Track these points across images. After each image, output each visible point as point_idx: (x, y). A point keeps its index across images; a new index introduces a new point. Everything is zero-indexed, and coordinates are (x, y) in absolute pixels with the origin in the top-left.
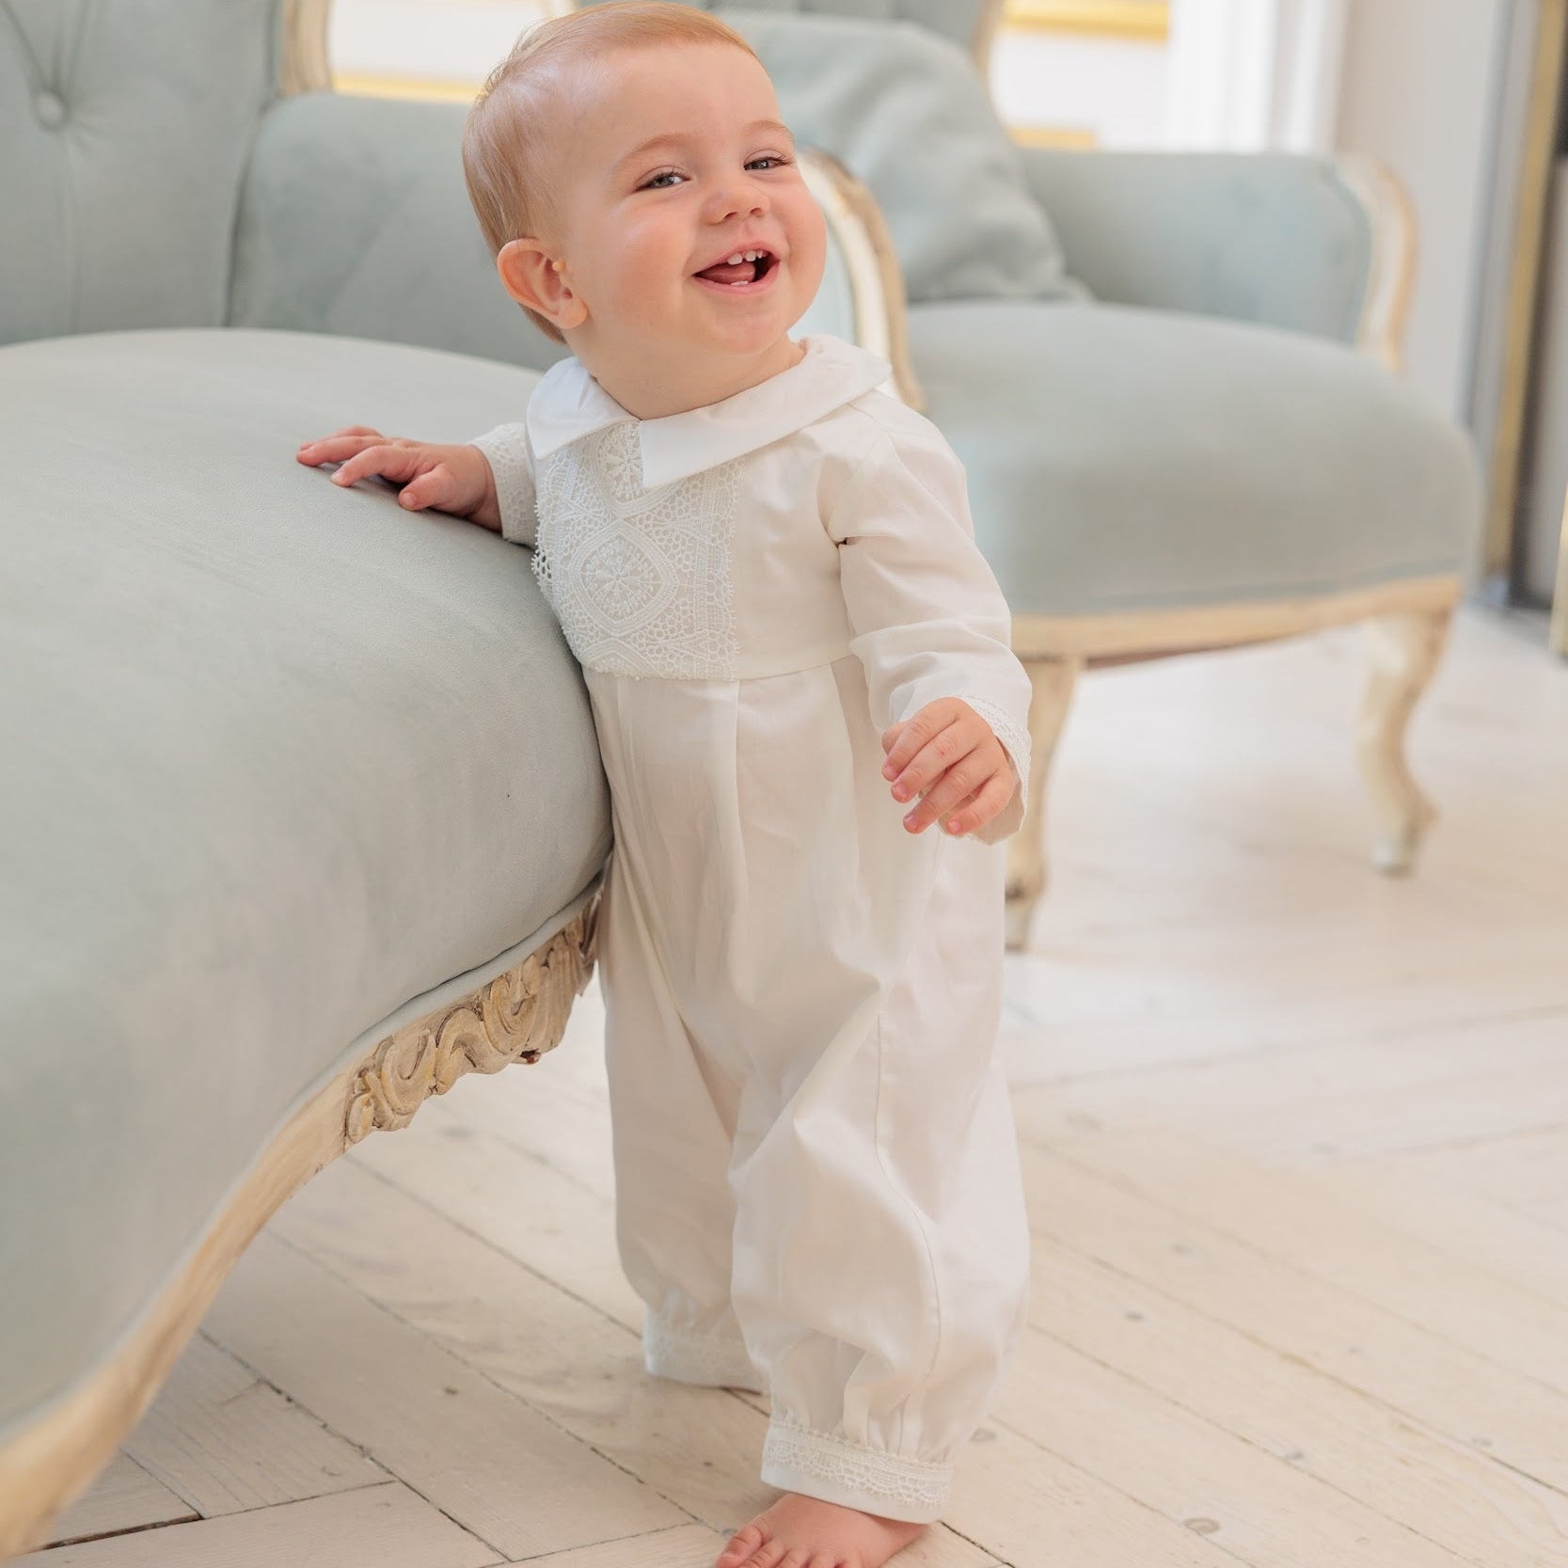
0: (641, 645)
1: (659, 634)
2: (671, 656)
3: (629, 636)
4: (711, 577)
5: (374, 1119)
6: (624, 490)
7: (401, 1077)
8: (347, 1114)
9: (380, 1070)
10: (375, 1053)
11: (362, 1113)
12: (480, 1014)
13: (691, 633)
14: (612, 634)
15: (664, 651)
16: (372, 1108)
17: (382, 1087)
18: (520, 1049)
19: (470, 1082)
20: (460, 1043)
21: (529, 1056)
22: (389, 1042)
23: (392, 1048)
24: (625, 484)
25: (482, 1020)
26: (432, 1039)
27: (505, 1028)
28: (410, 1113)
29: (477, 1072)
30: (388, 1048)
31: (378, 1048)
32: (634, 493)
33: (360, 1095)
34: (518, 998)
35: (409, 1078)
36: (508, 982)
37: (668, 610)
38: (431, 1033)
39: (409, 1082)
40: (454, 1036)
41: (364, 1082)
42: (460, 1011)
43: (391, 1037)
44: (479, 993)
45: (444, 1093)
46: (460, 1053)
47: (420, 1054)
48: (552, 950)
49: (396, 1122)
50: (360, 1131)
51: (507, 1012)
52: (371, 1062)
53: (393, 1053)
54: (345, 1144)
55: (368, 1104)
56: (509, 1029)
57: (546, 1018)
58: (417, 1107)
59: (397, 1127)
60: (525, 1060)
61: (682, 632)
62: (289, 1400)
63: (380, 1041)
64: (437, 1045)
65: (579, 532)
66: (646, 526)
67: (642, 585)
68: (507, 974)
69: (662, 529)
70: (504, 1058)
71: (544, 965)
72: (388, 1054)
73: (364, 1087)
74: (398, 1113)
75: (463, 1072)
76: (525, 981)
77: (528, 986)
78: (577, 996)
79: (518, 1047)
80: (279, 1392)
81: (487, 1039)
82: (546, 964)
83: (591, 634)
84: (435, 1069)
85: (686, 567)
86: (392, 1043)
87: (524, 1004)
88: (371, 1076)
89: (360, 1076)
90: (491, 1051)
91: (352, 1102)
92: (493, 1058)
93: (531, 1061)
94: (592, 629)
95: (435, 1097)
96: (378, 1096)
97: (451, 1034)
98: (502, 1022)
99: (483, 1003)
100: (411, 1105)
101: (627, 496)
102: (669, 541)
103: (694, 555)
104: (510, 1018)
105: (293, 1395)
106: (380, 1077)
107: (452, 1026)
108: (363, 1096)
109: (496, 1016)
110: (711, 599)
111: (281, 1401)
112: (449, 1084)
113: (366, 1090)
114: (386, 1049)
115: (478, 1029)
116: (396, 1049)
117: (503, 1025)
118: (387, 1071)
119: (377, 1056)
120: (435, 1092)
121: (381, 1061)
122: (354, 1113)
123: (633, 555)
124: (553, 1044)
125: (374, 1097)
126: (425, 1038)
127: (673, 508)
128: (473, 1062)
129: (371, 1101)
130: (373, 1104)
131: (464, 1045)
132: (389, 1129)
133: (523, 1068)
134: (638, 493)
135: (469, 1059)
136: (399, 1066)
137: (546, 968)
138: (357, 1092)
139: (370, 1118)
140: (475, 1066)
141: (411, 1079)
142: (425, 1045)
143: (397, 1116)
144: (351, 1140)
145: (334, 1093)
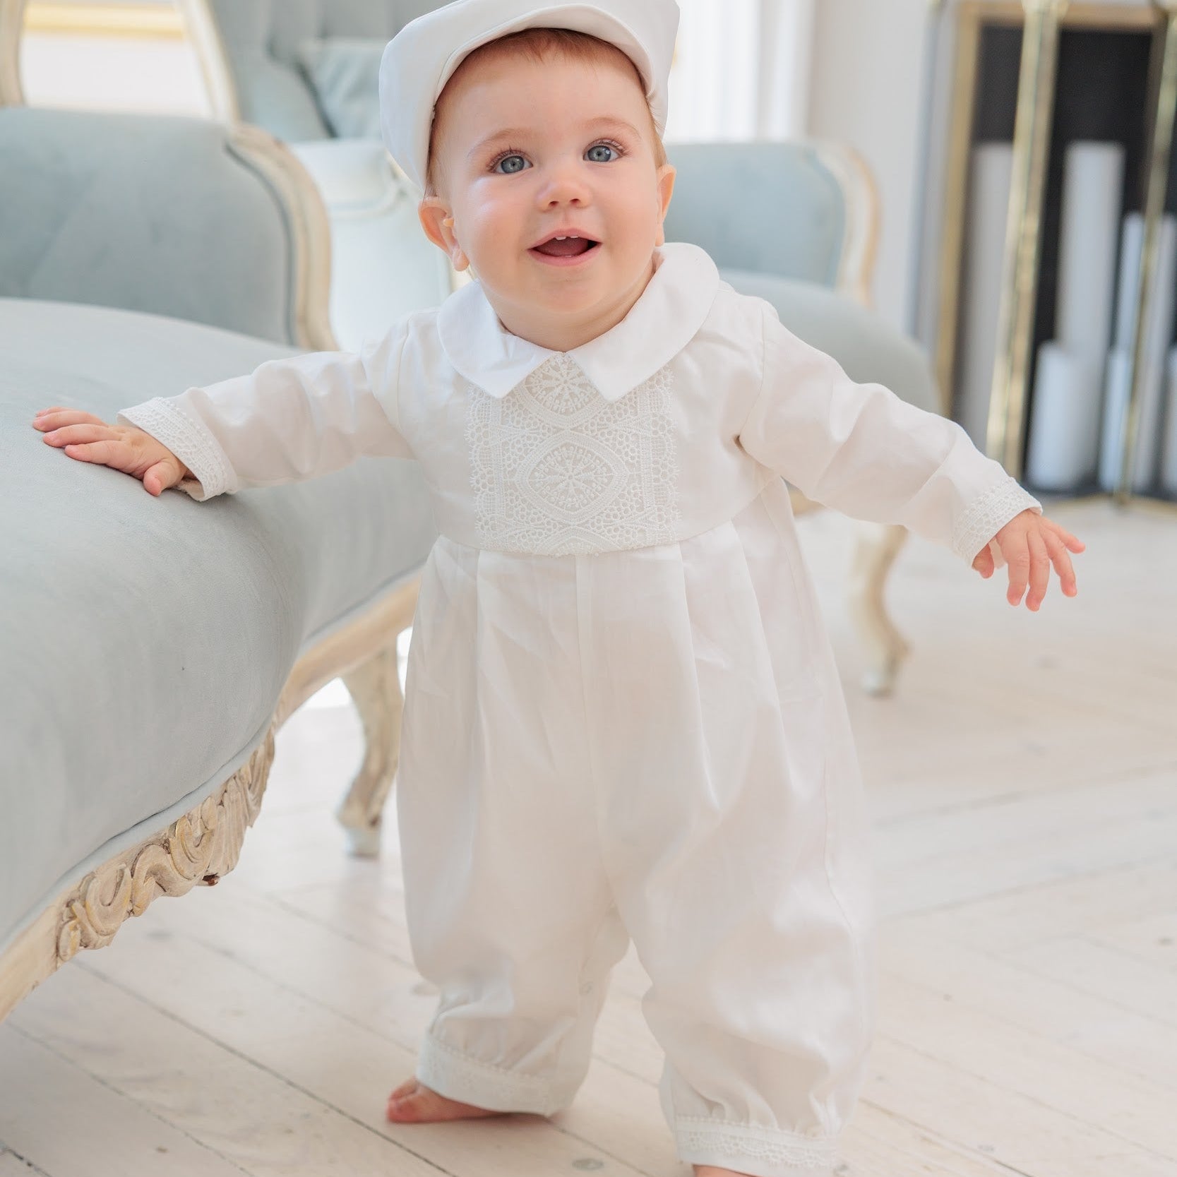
0: (599, 528)
1: (615, 516)
2: (628, 532)
3: (587, 522)
4: (656, 462)
5: (81, 940)
6: (567, 405)
7: (103, 904)
8: (58, 938)
9: (85, 900)
10: (80, 886)
11: (71, 937)
12: (167, 848)
13: (643, 510)
14: (572, 523)
15: (620, 529)
16: (78, 932)
17: (87, 914)
18: (202, 874)
19: (161, 904)
20: (153, 873)
21: (210, 879)
22: (92, 876)
23: (95, 880)
24: (567, 401)
25: (169, 853)
26: (128, 872)
27: (189, 858)
28: (111, 933)
29: (167, 895)
30: (90, 881)
31: (82, 882)
32: (576, 406)
33: (68, 922)
34: (199, 833)
35: (109, 905)
36: (190, 820)
37: (622, 496)
38: (127, 866)
39: (109, 908)
40: (146, 868)
41: (71, 910)
42: (151, 847)
43: (92, 872)
44: (167, 831)
45: (139, 915)
46: (152, 882)
47: (118, 885)
48: (226, 791)
49: (100, 941)
50: (69, 951)
51: (190, 845)
52: (77, 894)
53: (95, 886)
54: (57, 963)
55: (75, 928)
56: (192, 859)
57: (224, 847)
58: (117, 928)
59: (101, 946)
60: (207, 883)
61: (634, 510)
62: (29, 1165)
63: (84, 875)
64: (132, 876)
65: (520, 449)
66: (592, 431)
67: (596, 478)
68: (189, 814)
69: (606, 431)
70: (190, 882)
71: (220, 804)
72: (90, 886)
73: (71, 915)
74: (101, 935)
75: (155, 896)
76: (204, 818)
77: (207, 822)
78: (248, 828)
79: (200, 873)
80: (21, 1158)
81: (173, 867)
82: (221, 803)
83: (549, 527)
84: (132, 895)
85: (633, 458)
86: (94, 877)
87: (204, 838)
88: (77, 906)
89: (68, 906)
90: (178, 878)
91: (61, 929)
92: (181, 883)
93: (212, 884)
94: (548, 523)
95: (132, 918)
96: (84, 921)
97: (143, 866)
98: (186, 853)
99: (170, 839)
100: (112, 926)
101: (571, 410)
102: (614, 439)
103: (638, 447)
104: (193, 850)
105: (32, 1160)
106: (84, 906)
107: (144, 859)
108: (70, 923)
109: (181, 849)
110: (657, 480)
111: (23, 1165)
112: (143, 908)
113: (73, 917)
114: (88, 883)
115: (165, 860)
116: (97, 881)
117: (187, 856)
118: (91, 900)
119: (81, 888)
120: (132, 914)
121: (85, 893)
122: (63, 937)
123: (584, 457)
124: (229, 869)
125: (80, 923)
126: (122, 871)
127: (613, 413)
128: (163, 887)
129: (78, 926)
130: (80, 929)
131: (155, 874)
132: (95, 947)
133: (206, 889)
134: (579, 406)
135: (160, 885)
136: (101, 896)
137: (221, 806)
138: (66, 919)
139: (78, 940)
140: (165, 891)
141: (112, 905)
142: (122, 877)
143: (100, 937)
144: (62, 960)
145: (46, 922)
